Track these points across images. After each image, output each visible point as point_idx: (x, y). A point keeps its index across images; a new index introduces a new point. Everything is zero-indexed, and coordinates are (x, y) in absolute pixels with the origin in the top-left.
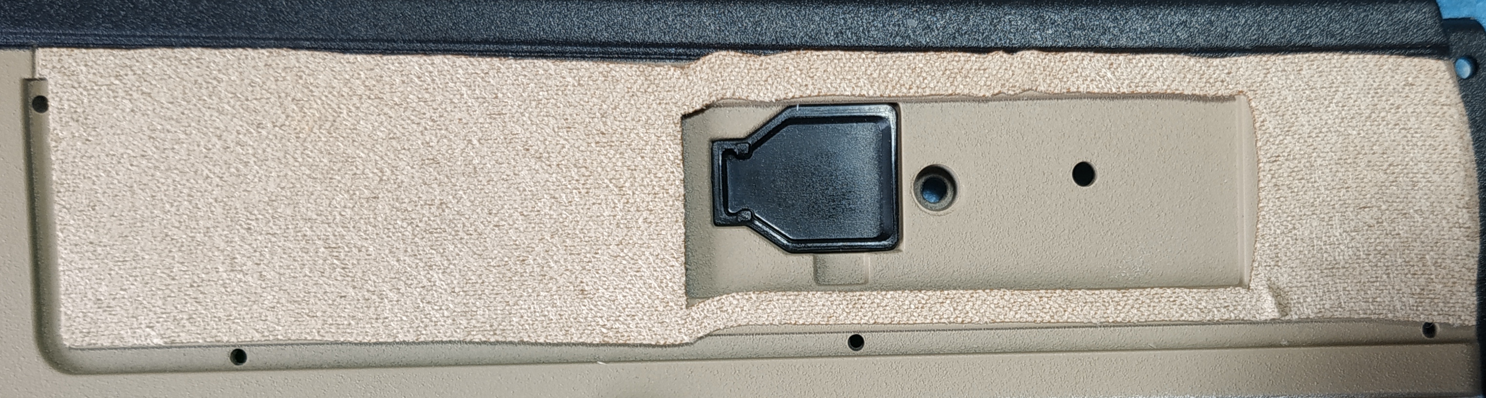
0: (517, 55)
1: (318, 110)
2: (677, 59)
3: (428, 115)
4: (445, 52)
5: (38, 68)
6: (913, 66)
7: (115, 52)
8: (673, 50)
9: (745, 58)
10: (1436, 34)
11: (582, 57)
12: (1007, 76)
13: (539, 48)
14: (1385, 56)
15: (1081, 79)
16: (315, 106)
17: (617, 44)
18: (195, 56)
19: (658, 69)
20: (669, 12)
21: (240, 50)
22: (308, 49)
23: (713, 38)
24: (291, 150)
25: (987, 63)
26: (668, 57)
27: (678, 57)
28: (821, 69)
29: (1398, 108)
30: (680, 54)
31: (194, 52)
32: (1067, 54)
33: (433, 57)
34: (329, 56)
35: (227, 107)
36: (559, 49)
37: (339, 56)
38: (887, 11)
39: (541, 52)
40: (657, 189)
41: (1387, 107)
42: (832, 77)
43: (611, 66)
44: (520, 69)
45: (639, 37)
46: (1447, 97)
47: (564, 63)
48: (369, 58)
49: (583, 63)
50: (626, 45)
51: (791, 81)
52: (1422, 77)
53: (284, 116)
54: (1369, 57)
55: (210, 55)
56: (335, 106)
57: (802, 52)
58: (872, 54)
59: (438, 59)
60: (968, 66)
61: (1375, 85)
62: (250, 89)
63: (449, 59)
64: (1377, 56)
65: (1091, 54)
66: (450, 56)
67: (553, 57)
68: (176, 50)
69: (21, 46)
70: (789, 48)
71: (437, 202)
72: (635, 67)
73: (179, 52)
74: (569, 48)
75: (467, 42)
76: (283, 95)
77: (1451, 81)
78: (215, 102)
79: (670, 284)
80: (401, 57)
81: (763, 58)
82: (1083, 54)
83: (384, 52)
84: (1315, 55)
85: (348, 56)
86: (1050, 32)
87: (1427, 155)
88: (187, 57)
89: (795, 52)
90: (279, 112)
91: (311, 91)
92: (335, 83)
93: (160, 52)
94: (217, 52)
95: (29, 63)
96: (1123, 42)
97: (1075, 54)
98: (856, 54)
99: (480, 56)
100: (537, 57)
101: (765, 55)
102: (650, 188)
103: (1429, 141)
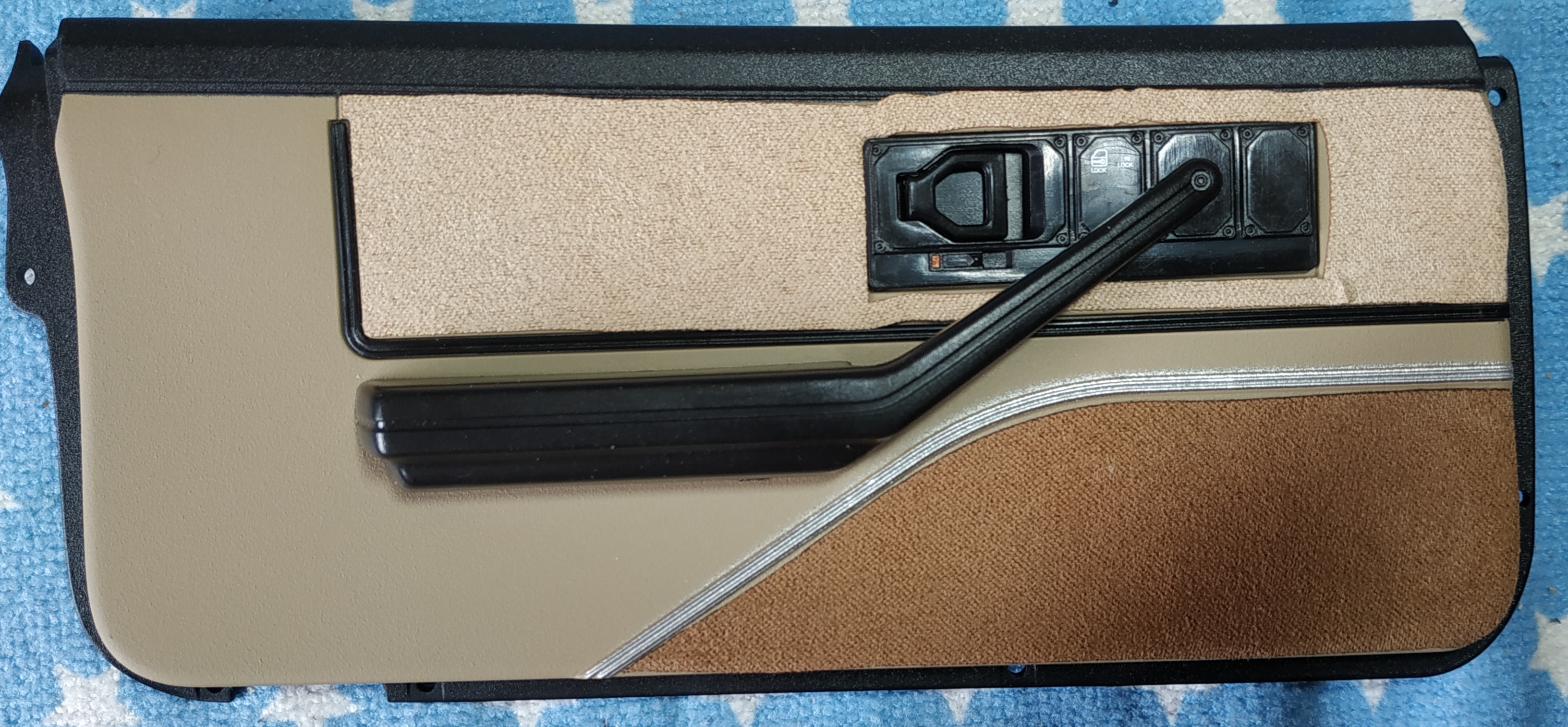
0: (731, 99)
1: (572, 145)
2: (859, 100)
3: (661, 148)
4: (674, 97)
5: (341, 112)
6: (1050, 102)
7: (405, 97)
8: (856, 93)
9: (915, 98)
10: (1474, 71)
11: (783, 99)
12: (1127, 109)
13: (748, 93)
14: (1433, 90)
15: (1186, 111)
16: (570, 141)
17: (812, 89)
18: (472, 100)
19: (845, 108)
20: (853, 62)
21: (508, 96)
22: (563, 94)
23: (889, 83)
24: (551, 177)
25: (1110, 99)
26: (852, 98)
27: (860, 98)
28: (976, 106)
29: (1443, 131)
30: (862, 96)
31: (470, 98)
32: (1175, 91)
33: (664, 101)
34: (580, 100)
35: (498, 143)
36: (764, 93)
37: (588, 100)
38: (1028, 58)
39: (750, 96)
40: (844, 205)
41: (1434, 132)
42: (985, 113)
43: (808, 106)
44: (734, 109)
45: (829, 83)
46: (1483, 122)
47: (769, 105)
48: (612, 102)
49: (784, 104)
50: (818, 89)
51: (952, 116)
52: (1462, 106)
53: (544, 150)
54: (1419, 90)
55: (483, 100)
56: (586, 142)
57: (961, 92)
58: (1017, 93)
59: (668, 103)
60: (1094, 102)
61: (1424, 113)
62: (516, 127)
63: (678, 102)
64: (1426, 90)
65: (1195, 91)
66: (678, 100)
67: (760, 100)
68: (455, 96)
69: (327, 94)
70: (950, 89)
71: (669, 219)
72: (826, 107)
73: (458, 98)
74: (772, 93)
75: (691, 88)
76: (543, 132)
77: (1486, 109)
78: (488, 138)
79: (855, 282)
80: (639, 101)
81: (929, 97)
82: (1188, 91)
83: (625, 97)
84: (1376, 89)
85: (595, 100)
86: (1161, 73)
87: (1467, 170)
88: (464, 102)
89: (955, 93)
90: (541, 146)
91: (567, 130)
92: (585, 122)
93: (442, 97)
94: (489, 97)
95: (334, 108)
96: (1220, 81)
97: (1182, 91)
98: (1004, 93)
99: (702, 99)
100: (748, 100)
101: (931, 95)
102: (838, 205)
103: (1468, 158)
